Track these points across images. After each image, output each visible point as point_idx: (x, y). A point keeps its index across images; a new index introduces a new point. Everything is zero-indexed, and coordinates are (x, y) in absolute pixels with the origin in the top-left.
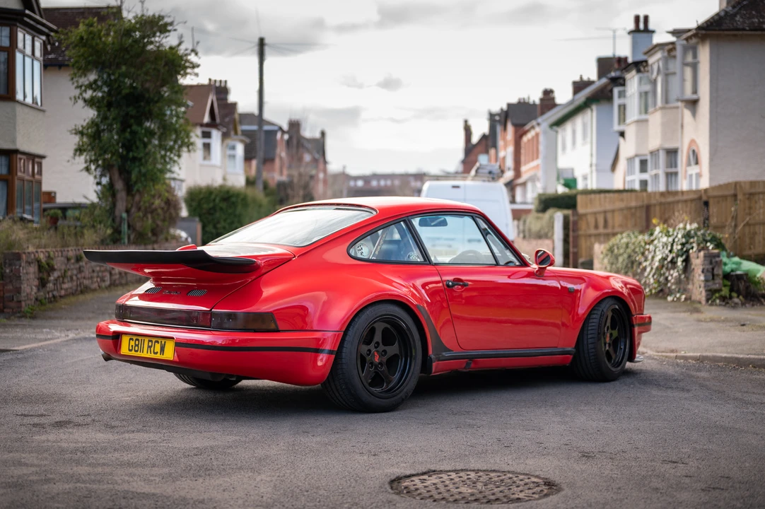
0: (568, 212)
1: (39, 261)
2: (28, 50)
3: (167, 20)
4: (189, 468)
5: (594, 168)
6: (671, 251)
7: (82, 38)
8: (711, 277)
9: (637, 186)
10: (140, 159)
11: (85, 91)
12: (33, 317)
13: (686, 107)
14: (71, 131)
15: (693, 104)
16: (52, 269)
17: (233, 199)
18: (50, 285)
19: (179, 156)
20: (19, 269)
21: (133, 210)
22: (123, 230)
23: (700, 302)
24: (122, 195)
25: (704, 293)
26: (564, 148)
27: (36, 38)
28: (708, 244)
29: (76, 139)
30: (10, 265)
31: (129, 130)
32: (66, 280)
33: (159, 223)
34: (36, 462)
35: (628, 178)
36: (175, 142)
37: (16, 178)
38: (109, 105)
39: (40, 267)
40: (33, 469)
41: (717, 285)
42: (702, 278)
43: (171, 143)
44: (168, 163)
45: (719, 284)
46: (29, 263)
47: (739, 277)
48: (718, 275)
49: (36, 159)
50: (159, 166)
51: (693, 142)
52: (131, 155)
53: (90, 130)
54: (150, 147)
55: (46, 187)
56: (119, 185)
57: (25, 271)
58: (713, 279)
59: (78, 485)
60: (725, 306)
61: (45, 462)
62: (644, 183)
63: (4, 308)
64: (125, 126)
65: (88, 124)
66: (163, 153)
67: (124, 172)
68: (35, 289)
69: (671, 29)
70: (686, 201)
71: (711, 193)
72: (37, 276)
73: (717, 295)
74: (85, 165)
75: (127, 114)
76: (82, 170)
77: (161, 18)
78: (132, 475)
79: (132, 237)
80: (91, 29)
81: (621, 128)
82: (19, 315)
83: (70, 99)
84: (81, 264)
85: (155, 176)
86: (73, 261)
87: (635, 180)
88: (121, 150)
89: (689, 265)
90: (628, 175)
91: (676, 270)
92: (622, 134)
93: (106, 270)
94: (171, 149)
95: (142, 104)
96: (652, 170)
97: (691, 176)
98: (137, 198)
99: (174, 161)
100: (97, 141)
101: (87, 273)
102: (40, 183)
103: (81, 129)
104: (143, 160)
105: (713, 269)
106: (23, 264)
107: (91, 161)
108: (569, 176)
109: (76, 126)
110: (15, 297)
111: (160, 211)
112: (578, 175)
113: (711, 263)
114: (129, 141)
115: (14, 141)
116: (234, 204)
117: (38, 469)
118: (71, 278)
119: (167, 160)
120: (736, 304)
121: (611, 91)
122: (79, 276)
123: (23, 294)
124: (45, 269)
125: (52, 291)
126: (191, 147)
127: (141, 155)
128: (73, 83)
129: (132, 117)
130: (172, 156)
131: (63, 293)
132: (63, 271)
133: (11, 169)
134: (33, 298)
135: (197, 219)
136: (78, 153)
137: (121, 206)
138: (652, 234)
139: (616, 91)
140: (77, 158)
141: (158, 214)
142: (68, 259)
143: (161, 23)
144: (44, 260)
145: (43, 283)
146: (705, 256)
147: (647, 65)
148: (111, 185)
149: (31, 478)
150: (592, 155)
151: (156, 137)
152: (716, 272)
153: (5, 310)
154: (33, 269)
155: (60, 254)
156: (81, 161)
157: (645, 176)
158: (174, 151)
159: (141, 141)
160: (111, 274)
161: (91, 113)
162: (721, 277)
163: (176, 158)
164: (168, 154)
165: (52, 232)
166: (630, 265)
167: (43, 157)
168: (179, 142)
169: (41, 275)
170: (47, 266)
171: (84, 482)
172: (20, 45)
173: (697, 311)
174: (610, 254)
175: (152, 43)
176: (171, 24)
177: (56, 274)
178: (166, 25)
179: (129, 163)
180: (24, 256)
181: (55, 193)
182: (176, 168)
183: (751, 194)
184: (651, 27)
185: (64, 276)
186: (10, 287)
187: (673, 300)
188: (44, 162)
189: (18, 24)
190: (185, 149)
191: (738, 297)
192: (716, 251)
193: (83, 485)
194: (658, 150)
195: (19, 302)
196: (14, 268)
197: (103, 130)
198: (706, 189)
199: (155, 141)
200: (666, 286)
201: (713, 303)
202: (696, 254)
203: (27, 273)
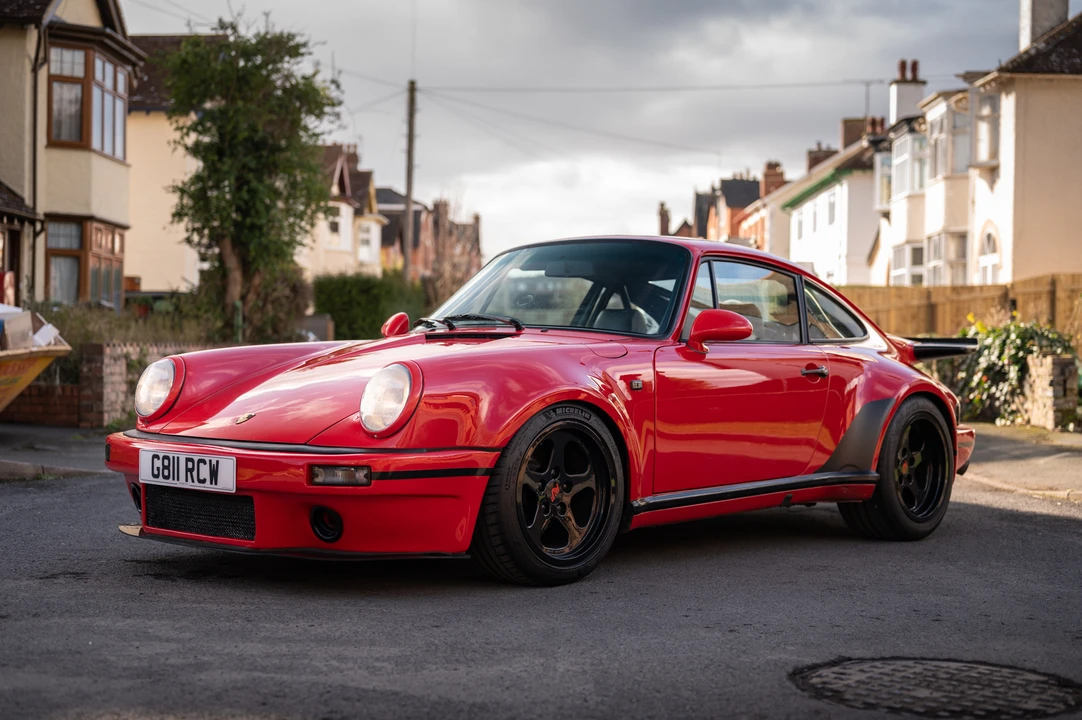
1: (127, 356)
2: (109, 84)
3: (299, 40)
4: (433, 648)
5: (843, 261)
6: (999, 357)
7: (185, 62)
8: (1062, 393)
9: (907, 283)
10: (260, 228)
11: (187, 134)
13: (981, 176)
14: (166, 189)
15: (992, 172)
17: (375, 291)
19: (313, 225)
20: (100, 370)
21: (251, 297)
22: (235, 322)
23: (1044, 428)
24: (236, 276)
25: (1051, 415)
26: (800, 234)
27: (119, 69)
28: (1053, 347)
29: (174, 199)
30: (89, 361)
31: (245, 188)
33: (282, 315)
34: (173, 634)
35: (894, 273)
36: (307, 205)
37: (90, 254)
38: (221, 153)
39: (130, 366)
40: (173, 646)
41: (1071, 404)
42: (1050, 392)
43: (302, 208)
44: (298, 233)
45: (1073, 401)
46: (115, 359)
48: (1072, 390)
49: (120, 227)
50: (286, 238)
52: (248, 221)
53: (193, 188)
54: (273, 212)
55: (129, 271)
56: (232, 262)
57: (109, 370)
58: (1065, 395)
59: (256, 674)
61: (188, 635)
62: (917, 279)
63: (80, 420)
64: (241, 183)
65: (191, 179)
66: (291, 220)
67: (239, 244)
68: (122, 396)
69: (962, 71)
70: (985, 299)
71: (1019, 289)
72: (124, 377)
73: (1070, 417)
74: (185, 235)
75: (244, 167)
76: (180, 242)
77: (291, 37)
78: (341, 658)
79: (248, 332)
80: (197, 50)
81: (883, 207)
82: (100, 431)
83: (169, 143)
85: (282, 251)
87: (904, 274)
88: (234, 215)
89: (1027, 376)
90: (895, 268)
91: (1007, 384)
92: (886, 215)
94: (301, 216)
95: (265, 153)
96: (929, 261)
97: (985, 269)
98: (257, 280)
99: (307, 232)
100: (202, 204)
102: (121, 262)
103: (180, 185)
104: (265, 230)
105: (1065, 382)
106: (106, 360)
107: (194, 230)
109: (174, 181)
110: (94, 406)
111: (284, 300)
112: (821, 269)
113: (1062, 373)
114: (246, 202)
115: (88, 204)
116: (376, 299)
117: (180, 646)
119: (297, 229)
121: (871, 159)
123: (107, 403)
124: (135, 369)
127: (264, 221)
128: (171, 124)
129: (250, 170)
130: (303, 224)
133: (83, 240)
134: (118, 407)
135: (328, 317)
136: (176, 219)
137: (235, 290)
138: (965, 336)
139: (878, 158)
140: (175, 226)
141: (281, 305)
143: (292, 43)
144: (134, 357)
145: (133, 388)
146: (1054, 363)
147: (924, 122)
149: (172, 661)
150: (841, 245)
151: (282, 198)
152: (1068, 386)
153: (82, 424)
154: (121, 367)
155: (156, 349)
156: (181, 229)
157: (918, 270)
158: (306, 218)
159: (262, 202)
161: (195, 165)
162: (1076, 392)
163: (308, 227)
164: (298, 221)
165: (141, 322)
167: (125, 228)
168: (313, 206)
169: (130, 377)
170: (138, 366)
171: (264, 669)
172: (98, 75)
173: (1044, 438)
175: (277, 71)
176: (305, 45)
178: (298, 46)
179: (246, 232)
180: (108, 351)
181: (139, 279)
182: (307, 240)
183: (1073, 291)
184: (921, 75)
186: (88, 392)
187: (1005, 425)
188: (127, 234)
189: (96, 48)
190: (320, 215)
192: (1067, 357)
193: (264, 676)
194: (939, 235)
195: (101, 413)
196: (93, 365)
197: (211, 188)
198: (1013, 285)
199: (280, 204)
200: (992, 405)
201: (1065, 429)
202: (1037, 361)
203: (112, 374)
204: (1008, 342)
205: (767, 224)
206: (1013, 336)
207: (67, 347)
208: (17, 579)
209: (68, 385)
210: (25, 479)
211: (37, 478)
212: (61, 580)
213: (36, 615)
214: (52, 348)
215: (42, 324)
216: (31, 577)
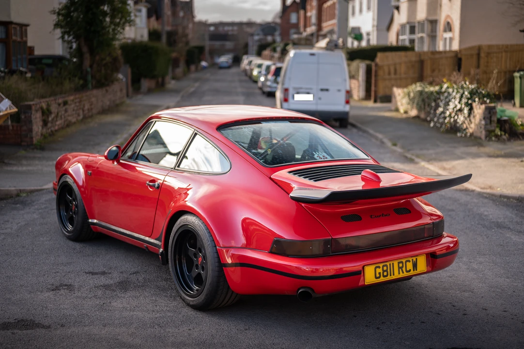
0: (368, 62)
1: (42, 108)
5: (375, 28)
6: (459, 103)
8: (488, 121)
9: (407, 44)
10: (99, 32)
12: (42, 148)
14: (50, 12)
16: (51, 113)
18: (49, 125)
19: (123, 29)
20: (30, 117)
21: (95, 66)
22: (88, 79)
23: (480, 138)
24: (87, 56)
25: (484, 132)
26: (353, 13)
28: (485, 99)
29: (55, 17)
30: (25, 113)
31: (90, 12)
32: (58, 119)
33: (109, 72)
35: (401, 37)
36: (121, 19)
37: (11, 40)
39: (43, 113)
41: (493, 128)
42: (483, 122)
43: (118, 20)
44: (116, 34)
45: (494, 126)
46: (37, 111)
47: (505, 121)
48: (494, 121)
49: (23, 27)
50: (111, 36)
51: (448, 16)
52: (92, 29)
53: (63, 12)
54: (104, 24)
55: (29, 44)
56: (85, 49)
57: (34, 117)
58: (490, 123)
60: (497, 141)
62: (412, 41)
63: (22, 142)
64: (88, 9)
65: (62, 7)
66: (113, 27)
67: (88, 40)
68: (40, 128)
70: (447, 58)
71: (463, 53)
72: (41, 119)
73: (493, 134)
74: (60, 35)
76: (58, 39)
79: (94, 83)
81: (396, 4)
82: (32, 147)
84: (67, 106)
85: (107, 43)
86: (62, 105)
87: (405, 38)
89: (472, 112)
90: (402, 35)
91: (463, 115)
92: (398, 8)
93: (80, 108)
94: (118, 25)
96: (418, 33)
97: (446, 39)
98: (97, 58)
99: (121, 33)
100: (69, 19)
101: (70, 112)
102: (26, 42)
103: (57, 10)
104: (101, 33)
105: (491, 117)
106: (33, 112)
107: (65, 32)
108: (357, 32)
109: (54, 8)
110: (28, 135)
111: (109, 64)
112: (364, 31)
113: (490, 113)
114: (91, 20)
115: (9, 16)
118: (61, 116)
119: (116, 32)
120: (504, 140)
122: (66, 115)
123: (34, 133)
124: (46, 113)
125: (50, 128)
126: (131, 23)
127: (99, 29)
129: (92, 3)
130: (119, 29)
131: (57, 128)
132: (56, 114)
133: (7, 33)
134: (40, 134)
135: (128, 65)
136: (56, 27)
137: (87, 63)
138: (441, 88)
140: (56, 30)
141: (108, 66)
142: (59, 105)
144: (44, 106)
145: (45, 123)
146: (486, 108)
148: (79, 48)
150: (374, 19)
151: (109, 15)
152: (492, 119)
153: (23, 144)
154: (39, 115)
155: (54, 102)
156: (58, 32)
157: (413, 37)
158: (121, 25)
159: (99, 18)
160: (83, 111)
162: (496, 122)
163: (121, 31)
164: (116, 27)
165: (42, 83)
166: (423, 107)
167: (27, 25)
168: (123, 20)
169: (44, 118)
170: (47, 112)
173: (480, 145)
174: (407, 97)
177: (53, 116)
179: (91, 34)
180: (33, 108)
181: (34, 48)
183: (489, 53)
185: (57, 116)
186: (25, 128)
187: (462, 136)
188: (28, 28)
190: (127, 24)
191: (505, 135)
192: (493, 105)
194: (424, 21)
195: (32, 138)
196: (27, 115)
197: (73, 11)
198: (460, 51)
199: (108, 19)
200: (455, 125)
201: (490, 140)
202: (478, 107)
203: (36, 118)
204: (464, 96)
205: (337, 6)
206: (466, 93)
207: (15, 110)
208: (42, 292)
209: (15, 124)
210: (13, 197)
211: (18, 195)
212: (62, 292)
213: (62, 326)
214: (9, 111)
215: (3, 99)
216: (49, 290)
